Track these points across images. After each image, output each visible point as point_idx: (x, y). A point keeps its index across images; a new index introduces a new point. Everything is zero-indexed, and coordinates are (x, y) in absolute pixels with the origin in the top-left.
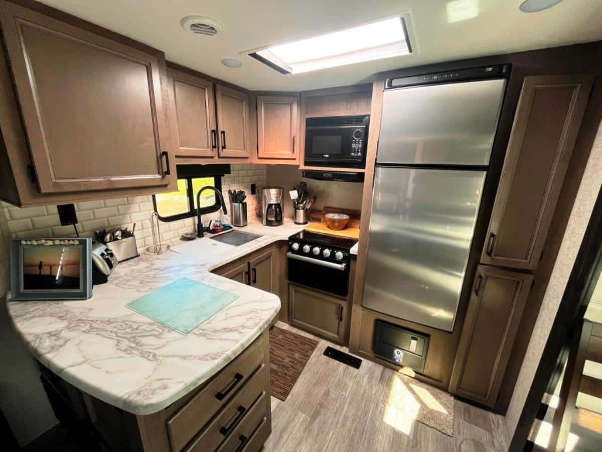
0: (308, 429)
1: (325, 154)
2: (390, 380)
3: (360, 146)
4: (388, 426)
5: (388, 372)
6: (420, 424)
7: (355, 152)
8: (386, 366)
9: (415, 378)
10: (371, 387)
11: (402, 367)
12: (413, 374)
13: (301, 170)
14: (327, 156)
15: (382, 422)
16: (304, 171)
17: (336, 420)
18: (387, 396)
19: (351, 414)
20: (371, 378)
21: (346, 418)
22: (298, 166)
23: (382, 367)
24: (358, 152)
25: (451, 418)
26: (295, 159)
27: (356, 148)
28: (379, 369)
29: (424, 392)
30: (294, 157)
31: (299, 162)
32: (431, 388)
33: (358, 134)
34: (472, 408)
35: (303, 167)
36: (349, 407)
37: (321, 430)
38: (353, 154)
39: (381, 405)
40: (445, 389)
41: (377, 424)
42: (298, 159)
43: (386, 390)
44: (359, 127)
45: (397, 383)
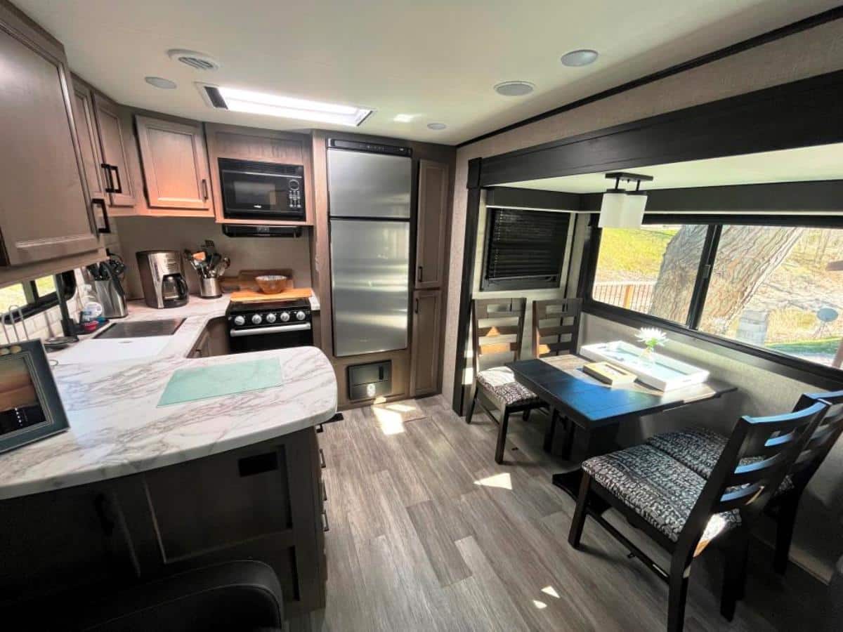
0: (340, 474)
1: (256, 205)
2: (372, 412)
3: (299, 198)
4: (390, 435)
5: (367, 409)
6: (406, 423)
7: (293, 204)
8: (362, 407)
9: (387, 402)
10: (362, 424)
11: (374, 399)
12: (385, 400)
13: (218, 224)
14: (259, 207)
15: (385, 437)
16: (224, 225)
17: (355, 457)
18: (376, 422)
19: (362, 446)
20: (357, 419)
21: (361, 450)
22: (214, 219)
23: (360, 409)
24: (297, 204)
25: (419, 410)
26: (207, 210)
27: (295, 200)
28: (359, 412)
29: (397, 406)
30: (206, 207)
31: (215, 214)
32: (400, 402)
33: (294, 185)
34: (426, 399)
35: (221, 219)
36: (357, 444)
37: (349, 468)
38: (291, 206)
39: (377, 429)
40: (408, 398)
41: (383, 439)
42: (211, 210)
43: (373, 419)
44: (293, 178)
45: (377, 410)
